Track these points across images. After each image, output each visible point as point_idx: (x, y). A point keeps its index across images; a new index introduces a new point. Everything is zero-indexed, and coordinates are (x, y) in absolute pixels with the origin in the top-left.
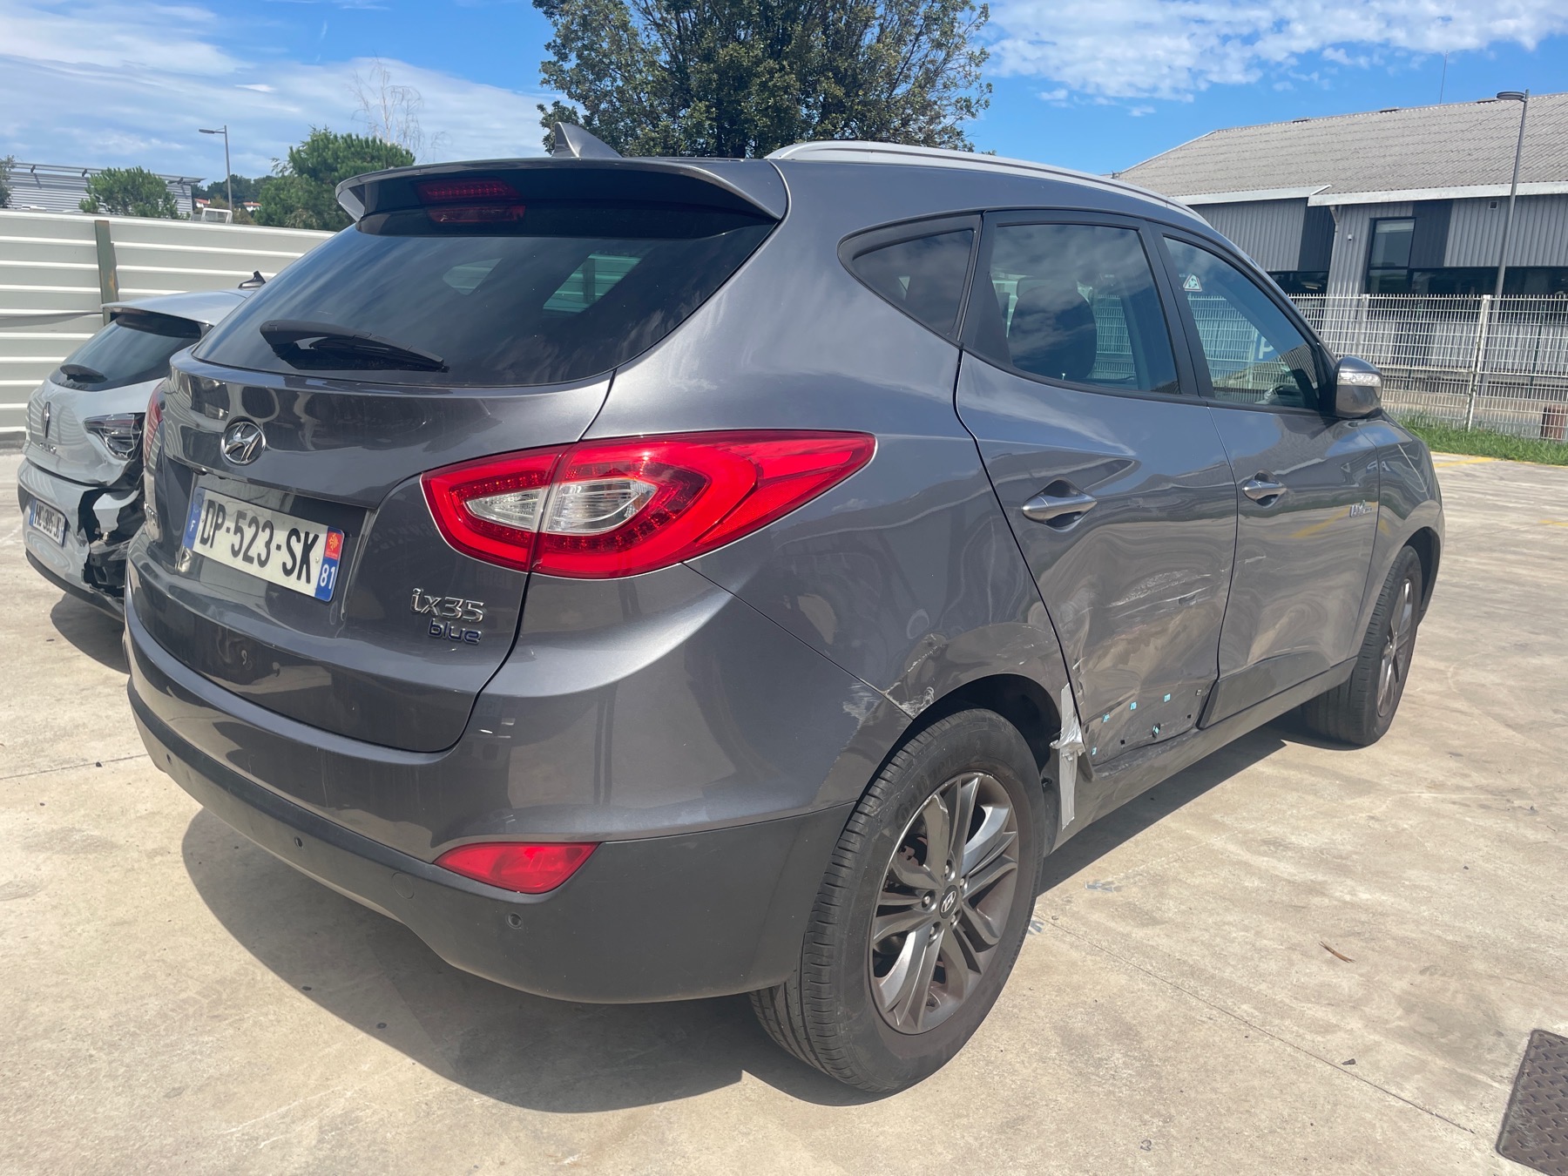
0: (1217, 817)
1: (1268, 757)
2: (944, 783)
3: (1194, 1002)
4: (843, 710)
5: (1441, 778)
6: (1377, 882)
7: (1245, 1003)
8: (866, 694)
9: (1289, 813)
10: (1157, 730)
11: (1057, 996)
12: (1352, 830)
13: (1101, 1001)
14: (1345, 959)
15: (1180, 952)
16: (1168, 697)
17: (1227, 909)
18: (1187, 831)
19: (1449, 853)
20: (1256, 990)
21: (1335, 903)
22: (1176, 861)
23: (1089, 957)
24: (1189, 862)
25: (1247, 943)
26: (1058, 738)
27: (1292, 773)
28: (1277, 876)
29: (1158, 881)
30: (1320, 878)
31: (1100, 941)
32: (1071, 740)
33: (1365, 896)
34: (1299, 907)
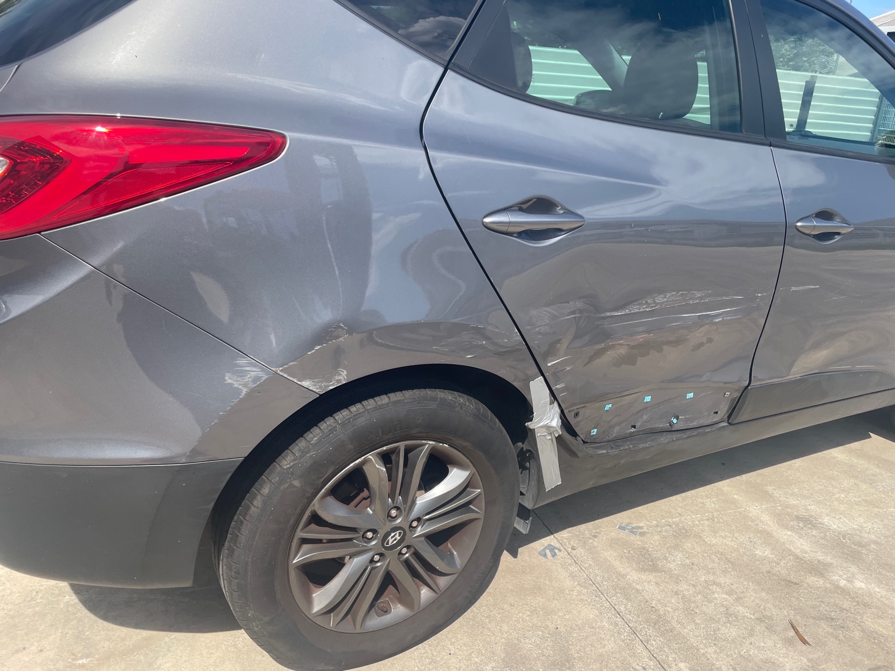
0: (770, 489)
1: (848, 446)
2: (384, 446)
3: (640, 649)
4: (226, 380)
6: (880, 573)
7: (685, 662)
8: (254, 369)
9: (837, 496)
10: (675, 421)
11: (528, 616)
12: (886, 521)
13: (562, 629)
14: (805, 642)
15: (659, 600)
16: (690, 395)
17: (725, 572)
18: (735, 496)
20: (702, 651)
21: (828, 585)
22: (708, 520)
23: (578, 588)
24: (719, 522)
25: (723, 605)
26: (531, 420)
27: (862, 462)
28: (790, 550)
29: (682, 533)
30: (829, 559)
31: (596, 575)
32: (545, 423)
33: (859, 584)
34: (792, 582)
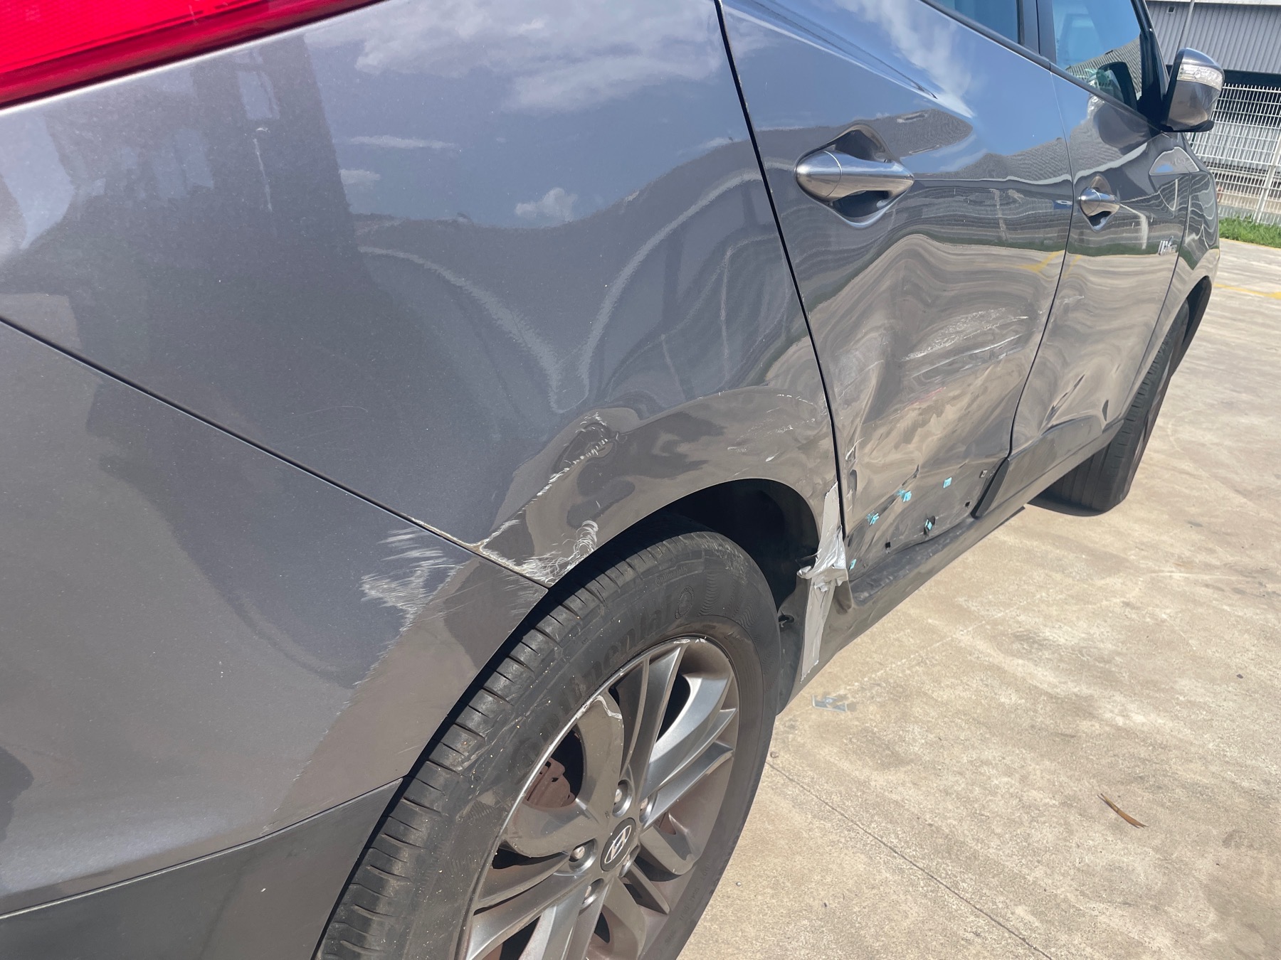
0: (961, 600)
2: (618, 670)
3: (953, 902)
4: (363, 594)
5: (1187, 554)
6: (1148, 696)
7: (1020, 904)
9: (1038, 596)
10: (930, 526)
11: (772, 897)
12: (1109, 621)
13: (833, 905)
14: (1135, 823)
15: (932, 811)
16: (948, 482)
17: (984, 740)
18: (930, 621)
19: (1217, 655)
20: (1030, 878)
21: (1107, 729)
22: (918, 664)
23: (817, 823)
24: (934, 665)
25: (1012, 795)
26: (812, 563)
27: (1035, 543)
28: (1036, 687)
29: (900, 694)
30: (1085, 690)
31: (829, 794)
32: (829, 565)
33: (1138, 718)
34: (1067, 735)
